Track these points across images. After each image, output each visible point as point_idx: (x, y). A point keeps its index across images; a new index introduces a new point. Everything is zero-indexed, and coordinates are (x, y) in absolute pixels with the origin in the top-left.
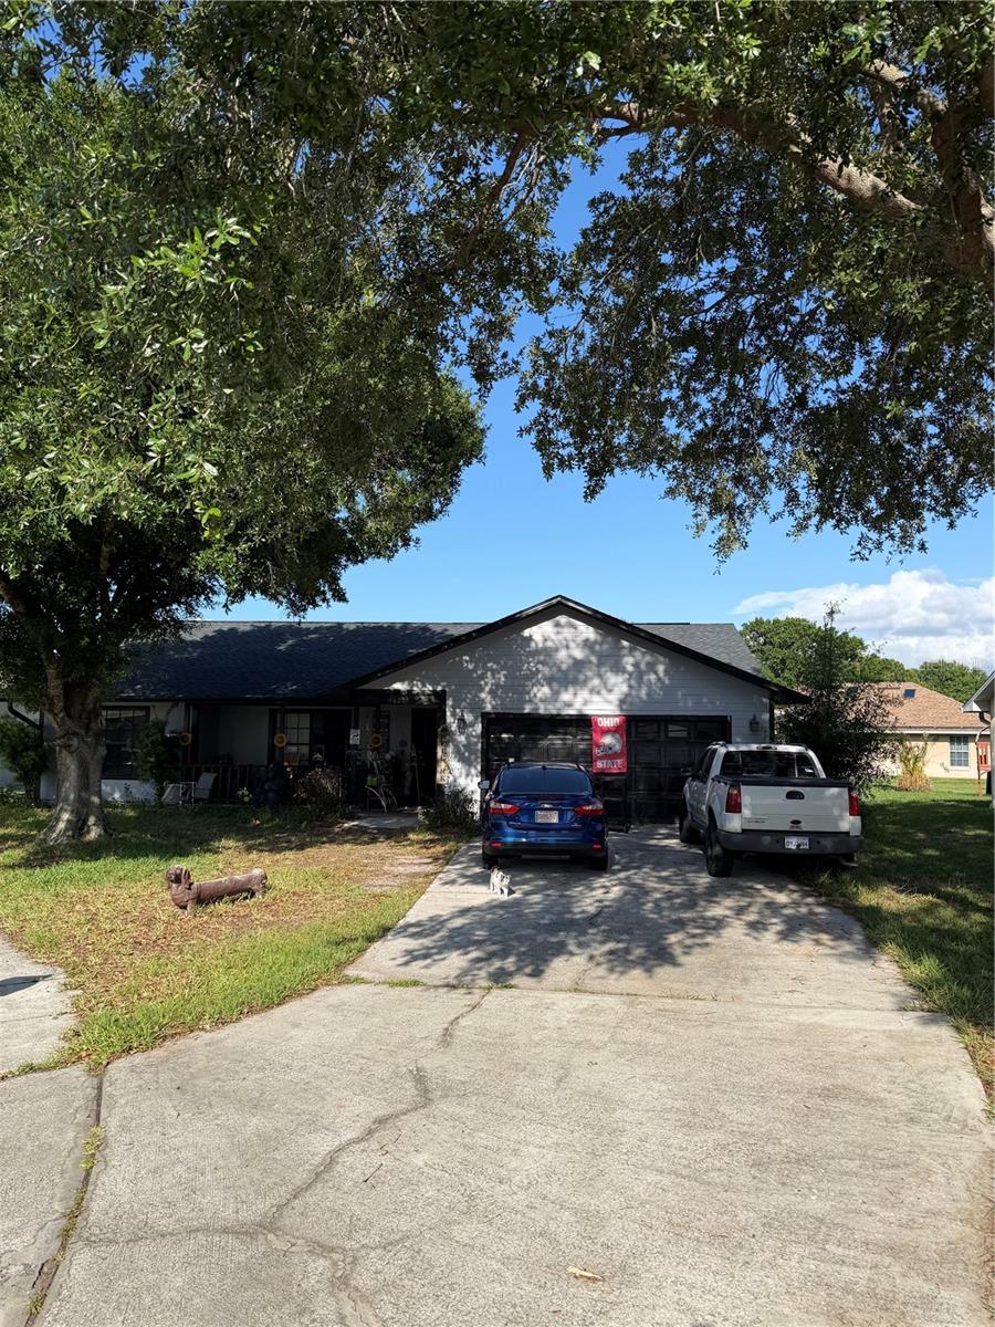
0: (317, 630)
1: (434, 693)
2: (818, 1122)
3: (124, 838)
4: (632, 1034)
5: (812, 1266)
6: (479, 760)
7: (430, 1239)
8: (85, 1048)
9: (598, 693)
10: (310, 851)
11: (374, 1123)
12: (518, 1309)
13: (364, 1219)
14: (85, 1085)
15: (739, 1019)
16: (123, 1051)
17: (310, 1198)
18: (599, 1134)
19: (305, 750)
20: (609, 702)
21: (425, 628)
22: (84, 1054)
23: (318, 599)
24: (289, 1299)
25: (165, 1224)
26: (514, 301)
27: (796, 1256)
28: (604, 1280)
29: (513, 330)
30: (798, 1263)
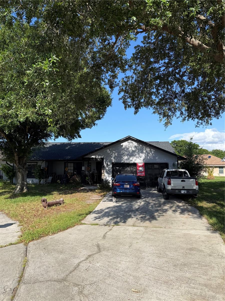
0: (75, 144)
1: (101, 158)
2: (189, 256)
3: (32, 192)
4: (146, 236)
5: (187, 289)
6: (111, 173)
7: (101, 283)
8: (23, 239)
9: (138, 158)
10: (73, 194)
11: (88, 256)
12: (120, 299)
13: (86, 278)
14: (24, 248)
15: (170, 232)
16: (32, 240)
17: (73, 273)
18: (139, 259)
19: (72, 171)
20: (141, 160)
21: (99, 143)
22: (23, 241)
23: (75, 137)
24: (69, 296)
25: (41, 279)
26: (118, 70)
27: (183, 287)
28: (140, 292)
29: (118, 77)
30: (184, 288)
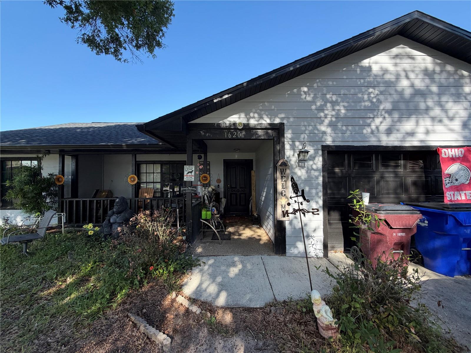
6: (321, 194)
9: (440, 121)
19: (158, 186)
20: (452, 130)
